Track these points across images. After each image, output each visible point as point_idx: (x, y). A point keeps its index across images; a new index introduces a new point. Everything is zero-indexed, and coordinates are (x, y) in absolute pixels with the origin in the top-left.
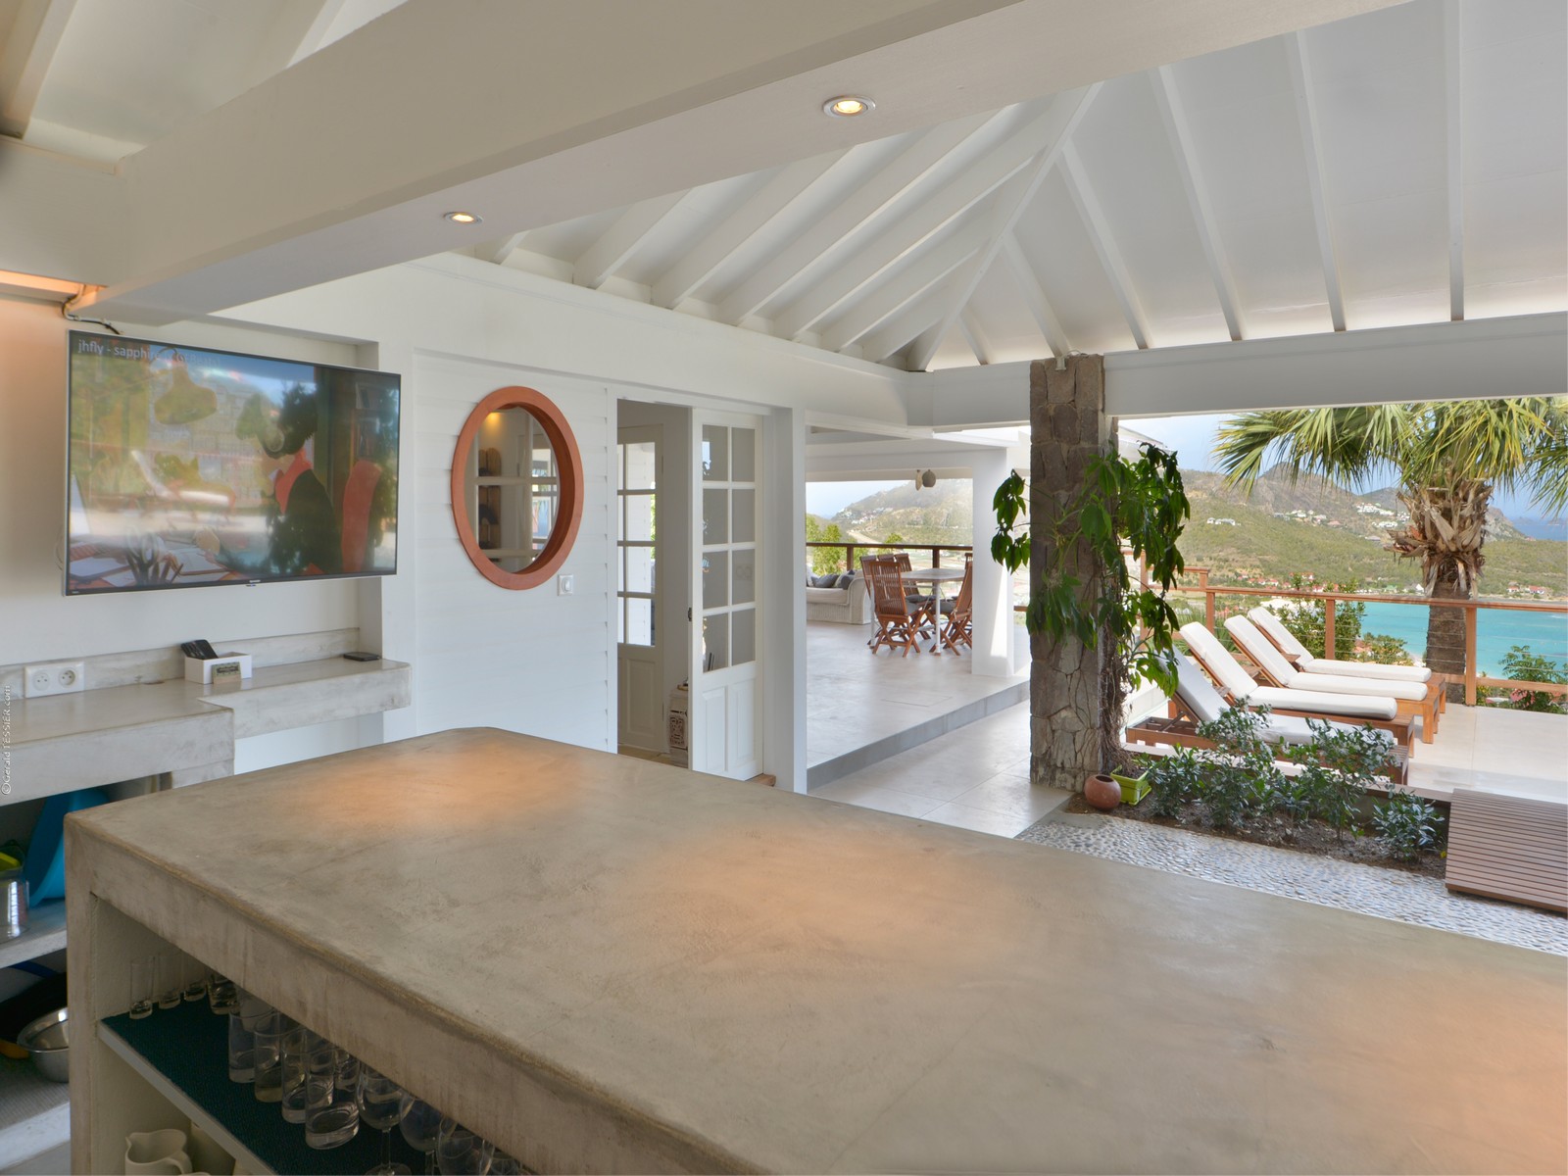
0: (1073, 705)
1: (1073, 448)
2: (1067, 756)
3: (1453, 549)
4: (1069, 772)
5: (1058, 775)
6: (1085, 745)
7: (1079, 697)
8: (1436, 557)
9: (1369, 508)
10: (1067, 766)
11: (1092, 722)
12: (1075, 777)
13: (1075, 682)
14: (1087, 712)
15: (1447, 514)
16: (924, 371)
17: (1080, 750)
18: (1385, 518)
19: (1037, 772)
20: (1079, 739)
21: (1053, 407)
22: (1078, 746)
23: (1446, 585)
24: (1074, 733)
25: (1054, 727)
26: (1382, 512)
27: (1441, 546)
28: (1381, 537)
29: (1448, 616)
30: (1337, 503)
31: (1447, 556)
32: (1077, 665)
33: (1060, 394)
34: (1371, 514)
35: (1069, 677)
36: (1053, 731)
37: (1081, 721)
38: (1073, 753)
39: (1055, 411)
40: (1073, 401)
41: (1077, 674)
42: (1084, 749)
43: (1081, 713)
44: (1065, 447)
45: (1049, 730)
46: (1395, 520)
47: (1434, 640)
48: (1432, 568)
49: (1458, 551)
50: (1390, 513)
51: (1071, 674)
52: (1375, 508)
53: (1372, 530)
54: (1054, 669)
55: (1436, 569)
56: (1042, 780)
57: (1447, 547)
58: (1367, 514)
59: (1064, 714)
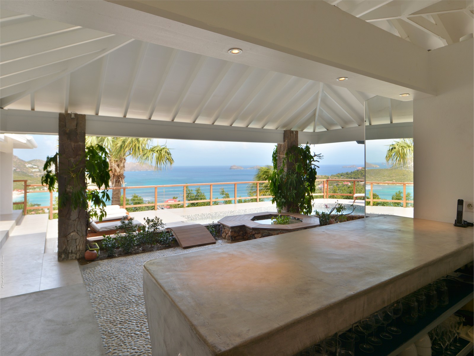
0: (76, 230)
1: (76, 144)
2: (73, 248)
3: (119, 174)
4: (74, 253)
5: (70, 255)
6: (80, 242)
7: (78, 227)
8: (115, 177)
9: (30, 165)
10: (73, 251)
11: (83, 234)
12: (76, 254)
13: (76, 222)
14: (81, 231)
15: (118, 166)
16: (3, 108)
17: (78, 245)
18: (35, 168)
19: (61, 257)
20: (78, 241)
21: (68, 130)
22: (77, 244)
23: (117, 184)
24: (76, 240)
25: (68, 239)
26: (34, 167)
27: (116, 174)
28: (33, 174)
29: (117, 192)
30: (19, 164)
31: (117, 176)
32: (77, 216)
33: (71, 126)
34: (30, 167)
35: (74, 221)
36: (68, 241)
37: (79, 235)
38: (75, 246)
39: (69, 131)
40: (76, 128)
41: (77, 219)
42: (80, 244)
43: (79, 232)
44: (73, 144)
45: (66, 241)
46: (38, 169)
47: (114, 198)
48: (114, 180)
49: (120, 175)
50: (36, 167)
51: (75, 220)
52: (32, 165)
53: (31, 172)
54: (68, 219)
55: (115, 180)
56: (63, 259)
57: (118, 174)
58: (29, 167)
59: (72, 234)
